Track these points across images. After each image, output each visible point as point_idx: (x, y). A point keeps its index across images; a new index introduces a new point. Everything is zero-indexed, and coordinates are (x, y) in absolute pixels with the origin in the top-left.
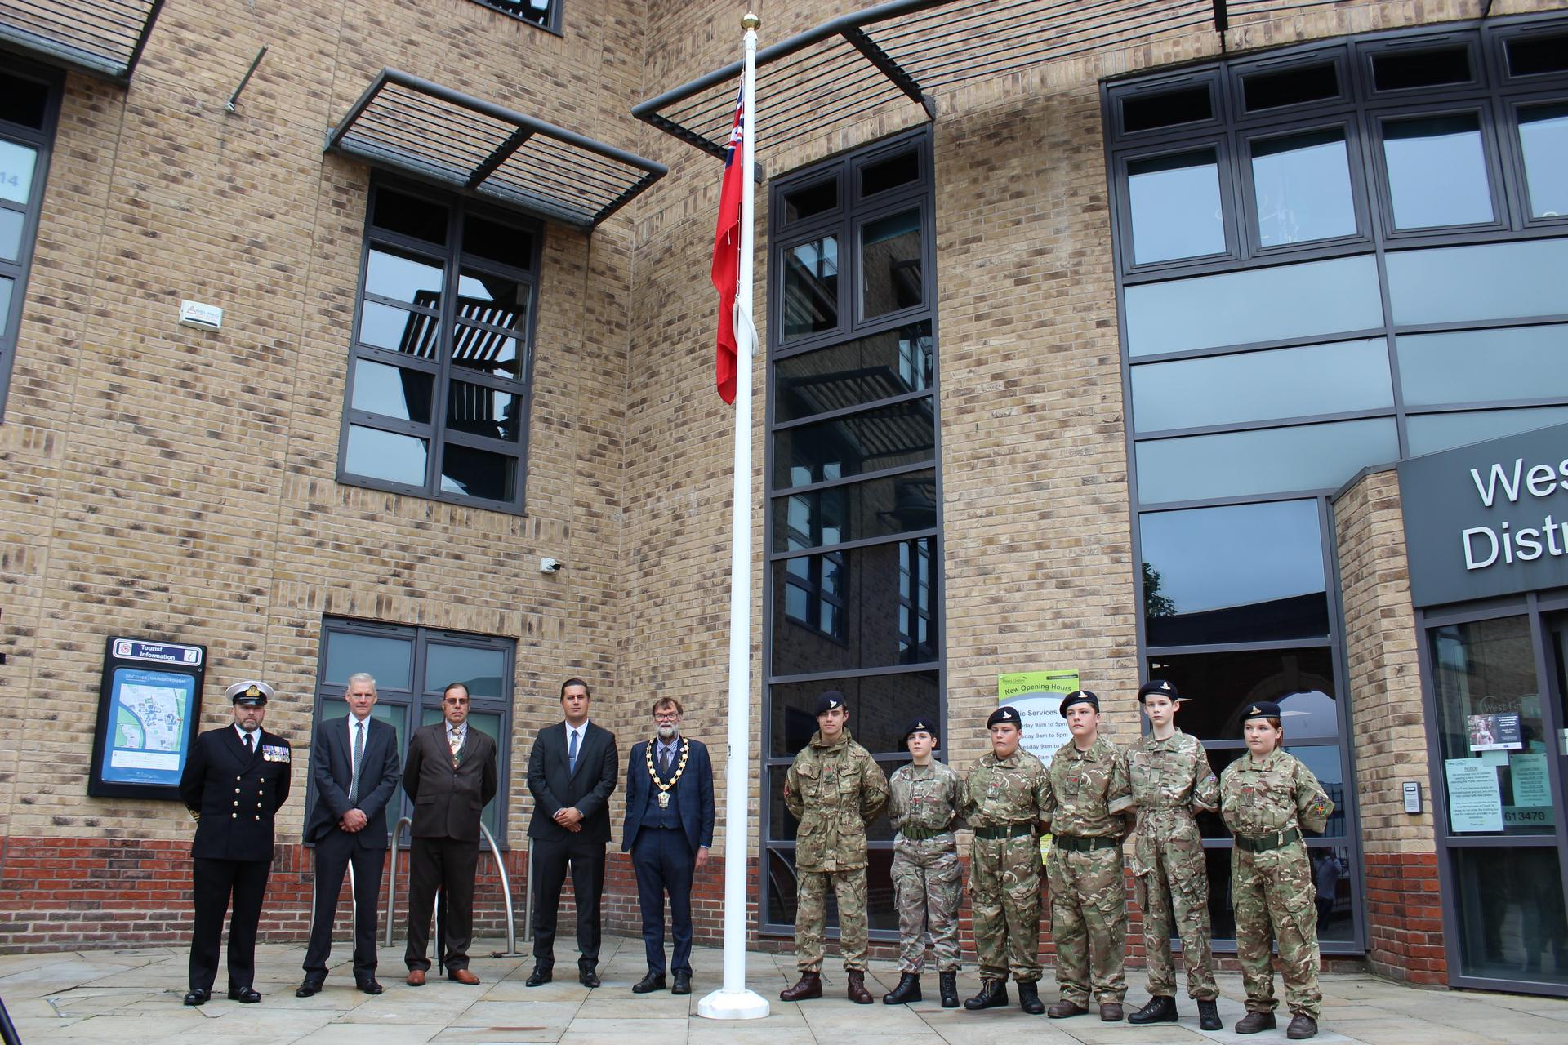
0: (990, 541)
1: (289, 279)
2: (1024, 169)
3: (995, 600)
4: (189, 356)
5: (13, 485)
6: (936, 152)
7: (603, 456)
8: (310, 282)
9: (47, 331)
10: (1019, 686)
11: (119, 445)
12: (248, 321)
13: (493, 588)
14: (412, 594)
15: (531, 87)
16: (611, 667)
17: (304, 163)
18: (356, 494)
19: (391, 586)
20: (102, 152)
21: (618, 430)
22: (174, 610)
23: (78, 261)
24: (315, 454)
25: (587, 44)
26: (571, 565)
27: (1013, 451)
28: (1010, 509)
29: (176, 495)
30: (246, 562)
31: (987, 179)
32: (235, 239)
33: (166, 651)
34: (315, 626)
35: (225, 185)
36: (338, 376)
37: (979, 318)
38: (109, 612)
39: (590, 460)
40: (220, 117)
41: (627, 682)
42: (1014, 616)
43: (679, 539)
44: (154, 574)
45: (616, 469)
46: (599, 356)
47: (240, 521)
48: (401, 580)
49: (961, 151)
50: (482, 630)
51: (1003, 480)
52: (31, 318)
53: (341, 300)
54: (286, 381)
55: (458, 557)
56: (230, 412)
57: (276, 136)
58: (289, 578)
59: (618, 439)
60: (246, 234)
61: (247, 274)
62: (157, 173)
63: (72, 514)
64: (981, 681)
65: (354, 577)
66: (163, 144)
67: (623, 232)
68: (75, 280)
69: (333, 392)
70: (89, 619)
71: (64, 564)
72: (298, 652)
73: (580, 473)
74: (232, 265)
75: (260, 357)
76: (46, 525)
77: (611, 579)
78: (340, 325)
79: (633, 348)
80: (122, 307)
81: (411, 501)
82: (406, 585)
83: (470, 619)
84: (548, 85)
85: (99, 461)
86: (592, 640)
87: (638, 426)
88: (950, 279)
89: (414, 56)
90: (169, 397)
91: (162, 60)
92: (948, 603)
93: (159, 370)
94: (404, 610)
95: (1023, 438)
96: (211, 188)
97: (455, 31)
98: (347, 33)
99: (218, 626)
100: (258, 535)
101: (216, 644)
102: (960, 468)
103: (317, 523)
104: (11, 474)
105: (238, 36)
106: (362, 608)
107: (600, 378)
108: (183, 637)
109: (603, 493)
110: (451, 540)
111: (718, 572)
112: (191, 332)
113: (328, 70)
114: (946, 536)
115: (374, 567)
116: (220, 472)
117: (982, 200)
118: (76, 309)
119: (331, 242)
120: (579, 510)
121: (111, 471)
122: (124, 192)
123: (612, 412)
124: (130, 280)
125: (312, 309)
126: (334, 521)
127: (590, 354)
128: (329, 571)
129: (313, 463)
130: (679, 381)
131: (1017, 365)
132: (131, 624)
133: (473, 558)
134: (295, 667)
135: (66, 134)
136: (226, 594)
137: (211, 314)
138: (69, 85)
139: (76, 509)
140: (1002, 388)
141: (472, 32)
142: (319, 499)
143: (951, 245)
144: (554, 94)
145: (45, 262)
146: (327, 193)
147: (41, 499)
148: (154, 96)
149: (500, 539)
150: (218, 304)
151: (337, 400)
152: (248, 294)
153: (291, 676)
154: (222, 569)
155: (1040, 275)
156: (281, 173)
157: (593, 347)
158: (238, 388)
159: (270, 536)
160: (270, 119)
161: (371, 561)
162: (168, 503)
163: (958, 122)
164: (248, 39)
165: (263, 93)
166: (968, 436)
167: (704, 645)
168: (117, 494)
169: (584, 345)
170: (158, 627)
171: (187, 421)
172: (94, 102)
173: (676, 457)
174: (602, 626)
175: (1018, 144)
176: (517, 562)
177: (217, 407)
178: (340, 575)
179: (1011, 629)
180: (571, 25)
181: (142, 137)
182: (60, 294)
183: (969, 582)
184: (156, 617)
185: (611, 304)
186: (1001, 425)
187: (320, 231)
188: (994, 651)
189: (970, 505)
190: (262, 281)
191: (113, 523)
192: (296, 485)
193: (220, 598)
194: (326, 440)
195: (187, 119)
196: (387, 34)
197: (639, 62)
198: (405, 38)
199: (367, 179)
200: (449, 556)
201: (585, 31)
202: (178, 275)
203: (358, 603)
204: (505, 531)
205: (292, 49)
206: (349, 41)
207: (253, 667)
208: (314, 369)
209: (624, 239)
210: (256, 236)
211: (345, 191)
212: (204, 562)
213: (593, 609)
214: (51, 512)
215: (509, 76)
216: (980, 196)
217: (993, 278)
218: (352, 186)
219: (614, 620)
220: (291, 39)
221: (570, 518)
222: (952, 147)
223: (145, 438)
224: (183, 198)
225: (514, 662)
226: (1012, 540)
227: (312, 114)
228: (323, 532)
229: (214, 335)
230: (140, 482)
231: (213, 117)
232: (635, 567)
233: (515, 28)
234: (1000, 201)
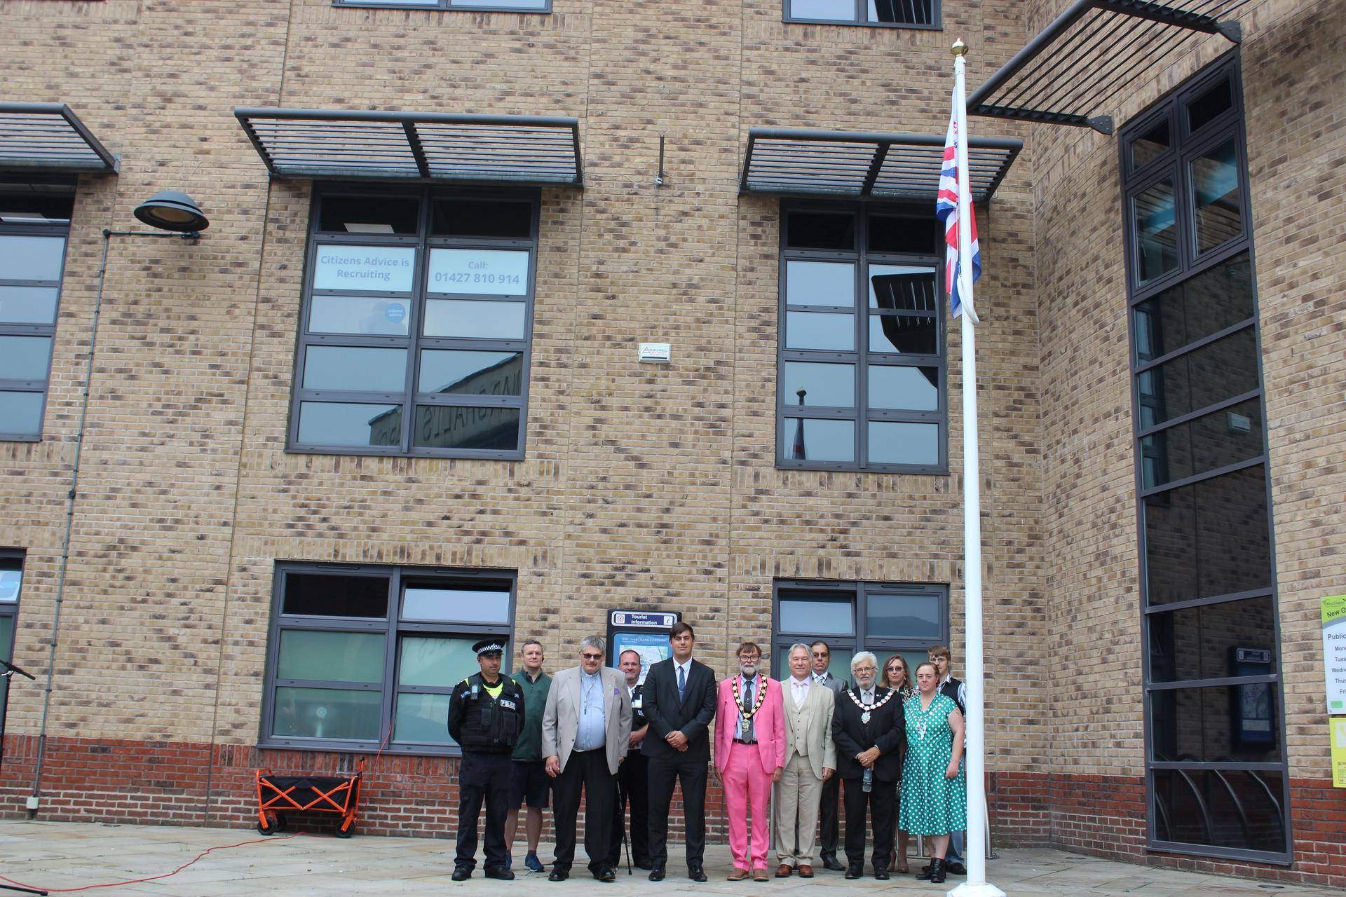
0: (1309, 465)
1: (721, 308)
2: (1321, 77)
3: (1316, 523)
4: (649, 387)
5: (535, 504)
6: (1244, 76)
7: (1020, 410)
8: (739, 307)
9: (547, 386)
10: (1339, 609)
11: (605, 464)
12: (691, 349)
13: (921, 542)
14: (848, 554)
15: (916, 86)
16: (1041, 602)
17: (723, 209)
18: (793, 476)
19: (829, 549)
20: (571, 243)
21: (1033, 383)
22: (655, 586)
23: (563, 330)
24: (756, 448)
25: (967, 29)
26: (995, 513)
27: (1325, 372)
28: (1325, 431)
29: (649, 496)
30: (708, 543)
31: (1288, 95)
32: (674, 285)
33: (650, 618)
34: (767, 589)
35: (662, 245)
36: (769, 380)
37: (1289, 240)
38: (608, 592)
39: (1007, 416)
40: (653, 191)
41: (1053, 616)
42: (1333, 539)
43: (1079, 481)
44: (639, 559)
45: (1034, 420)
46: (1007, 318)
47: (700, 510)
48: (838, 543)
49: (1264, 71)
50: (914, 579)
51: (1317, 402)
52: (536, 379)
53: (765, 316)
54: (726, 392)
55: (887, 518)
56: (684, 425)
57: (698, 194)
58: (743, 551)
59: (1034, 391)
60: (682, 280)
61: (686, 312)
62: (610, 248)
63: (577, 521)
64: (1308, 605)
65: (796, 545)
66: (613, 224)
67: (1021, 196)
68: (561, 344)
69: (766, 394)
70: (594, 598)
71: (574, 558)
72: (755, 611)
73: (997, 429)
74: (675, 307)
75: (704, 377)
76: (560, 531)
77: (1036, 522)
78: (767, 337)
79: (1040, 304)
80: (596, 358)
81: (841, 475)
82: (842, 547)
83: (902, 571)
84: (933, 79)
85: (591, 478)
86: (1020, 579)
87: (1047, 378)
88: (1262, 205)
89: (805, 92)
90: (637, 421)
91: (605, 159)
92: (1277, 529)
93: (628, 402)
94: (842, 569)
95: (1333, 357)
96: (652, 249)
97: (839, 57)
98: (746, 90)
99: (690, 595)
100: (715, 520)
101: (689, 610)
102: (1280, 394)
103: (763, 504)
104: (533, 496)
105: (659, 121)
106: (806, 570)
107: (1010, 338)
108: (664, 606)
109: (1022, 444)
110: (879, 504)
111: (1106, 511)
112: (649, 367)
113: (733, 126)
114: (1272, 463)
115: (813, 535)
116: (681, 474)
117: (1285, 118)
118: (565, 366)
119: (752, 270)
120: (999, 463)
121: (601, 485)
122: (588, 269)
123: (1025, 367)
124: (600, 336)
125: (741, 329)
126: (776, 500)
127: (997, 319)
128: (775, 542)
129: (755, 456)
130: (1070, 333)
131: (1324, 283)
132: (625, 599)
133: (902, 517)
134: (753, 623)
135: (545, 236)
136: (694, 569)
137: (661, 350)
138: (543, 198)
139: (579, 517)
140: (1312, 309)
141: (856, 53)
142: (762, 485)
143: (1261, 170)
144: (939, 86)
145: (541, 336)
146: (744, 230)
147: (555, 512)
148: (603, 188)
149: (925, 498)
150: (667, 341)
151: (771, 400)
152: (689, 328)
153: (751, 631)
154: (689, 550)
155: (1340, 186)
156: (705, 223)
157: (1001, 311)
158: (688, 404)
159: (724, 520)
160: (692, 181)
161: (811, 530)
162: (645, 503)
163: (1261, 40)
164: (667, 121)
165: (683, 162)
166: (1285, 361)
167: (1099, 579)
168: (606, 502)
169: (991, 311)
170: (645, 600)
171: (652, 438)
172: (562, 206)
173: (1073, 404)
174: (1030, 566)
175: (1314, 51)
176: (942, 517)
177: (674, 423)
178: (785, 545)
179: (1330, 551)
180: (949, 16)
181: (597, 224)
182: (553, 356)
183: (1293, 507)
184: (642, 592)
185: (1015, 267)
186: (1313, 347)
187: (743, 263)
188: (1317, 575)
189: (1290, 431)
190: (699, 315)
191: (605, 524)
192: (742, 475)
193: (690, 573)
194: (764, 435)
195: (628, 200)
196: (780, 80)
197: (1021, 29)
198: (796, 78)
199: (777, 209)
200: (878, 518)
201: (964, 16)
202: (635, 325)
203: (802, 566)
204: (929, 490)
205: (703, 118)
206: (749, 96)
207: (719, 625)
208: (749, 378)
209: (1023, 203)
210: (691, 279)
211: (759, 224)
212: (675, 546)
213: (1020, 551)
214: (562, 521)
215: (894, 83)
216: (1283, 114)
217: (1299, 198)
218: (765, 218)
219: (1042, 559)
220: (701, 110)
221: (991, 471)
222: (1257, 68)
223: (623, 456)
224: (632, 263)
225: (948, 605)
226: (1328, 462)
227: (724, 168)
228: (767, 511)
229: (666, 366)
230: (622, 491)
231: (647, 192)
232: (1053, 510)
233: (895, 36)
234: (1301, 115)
